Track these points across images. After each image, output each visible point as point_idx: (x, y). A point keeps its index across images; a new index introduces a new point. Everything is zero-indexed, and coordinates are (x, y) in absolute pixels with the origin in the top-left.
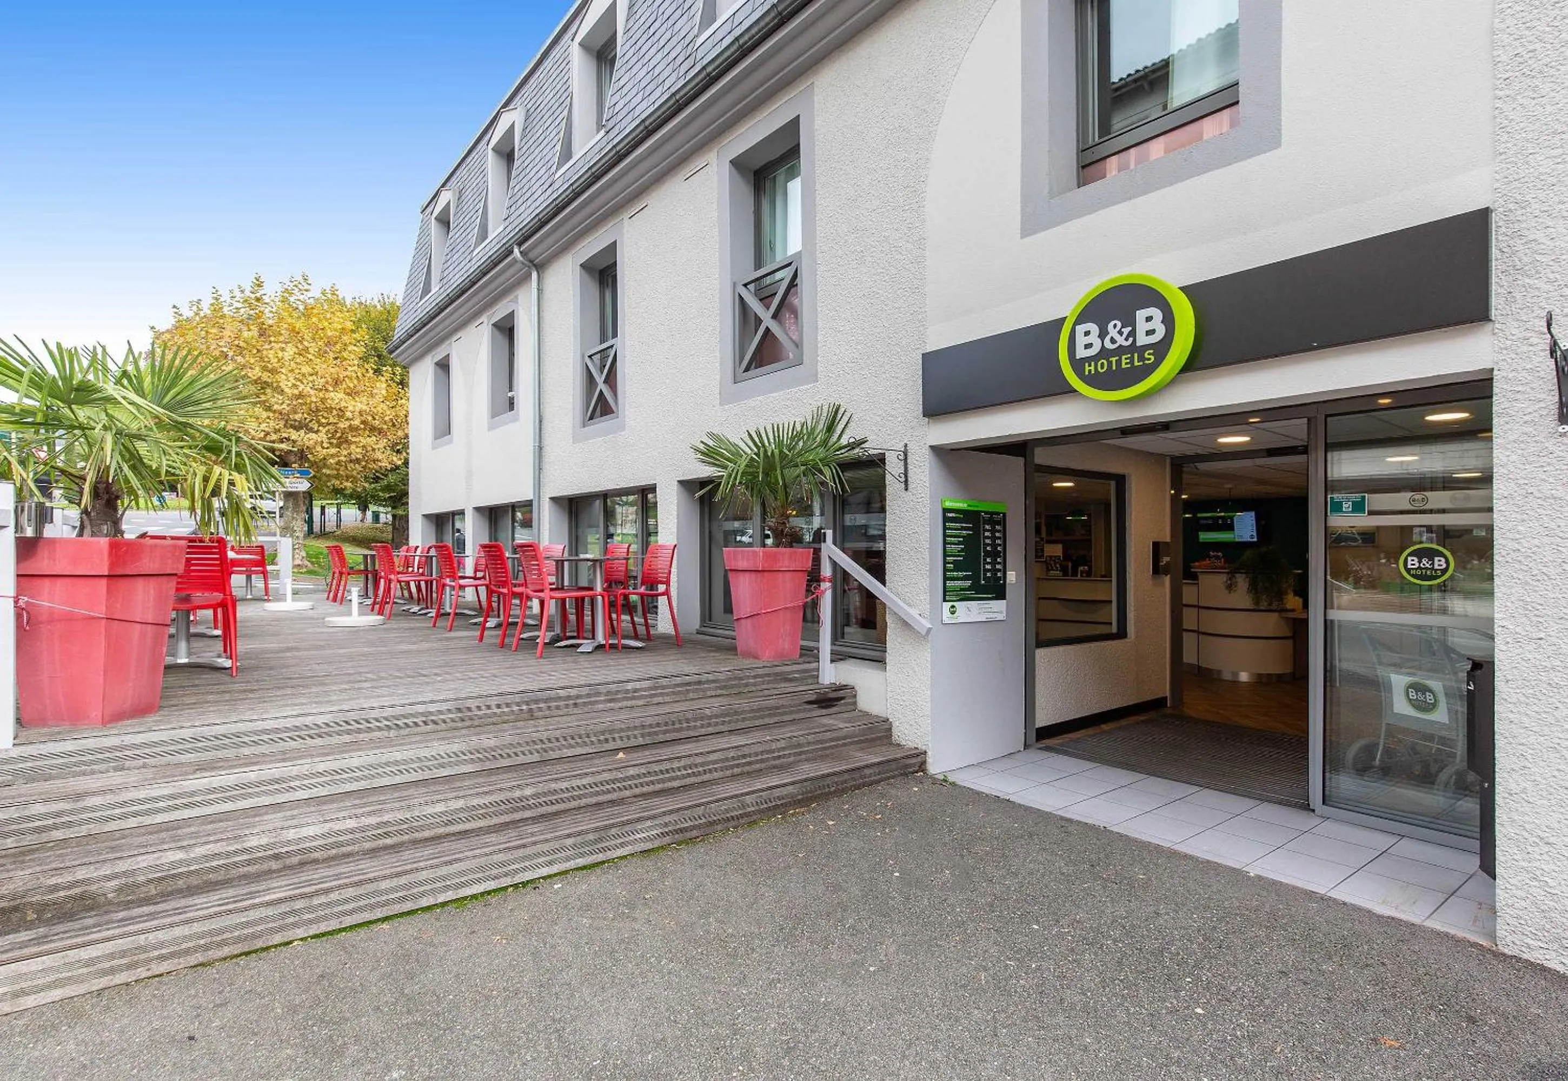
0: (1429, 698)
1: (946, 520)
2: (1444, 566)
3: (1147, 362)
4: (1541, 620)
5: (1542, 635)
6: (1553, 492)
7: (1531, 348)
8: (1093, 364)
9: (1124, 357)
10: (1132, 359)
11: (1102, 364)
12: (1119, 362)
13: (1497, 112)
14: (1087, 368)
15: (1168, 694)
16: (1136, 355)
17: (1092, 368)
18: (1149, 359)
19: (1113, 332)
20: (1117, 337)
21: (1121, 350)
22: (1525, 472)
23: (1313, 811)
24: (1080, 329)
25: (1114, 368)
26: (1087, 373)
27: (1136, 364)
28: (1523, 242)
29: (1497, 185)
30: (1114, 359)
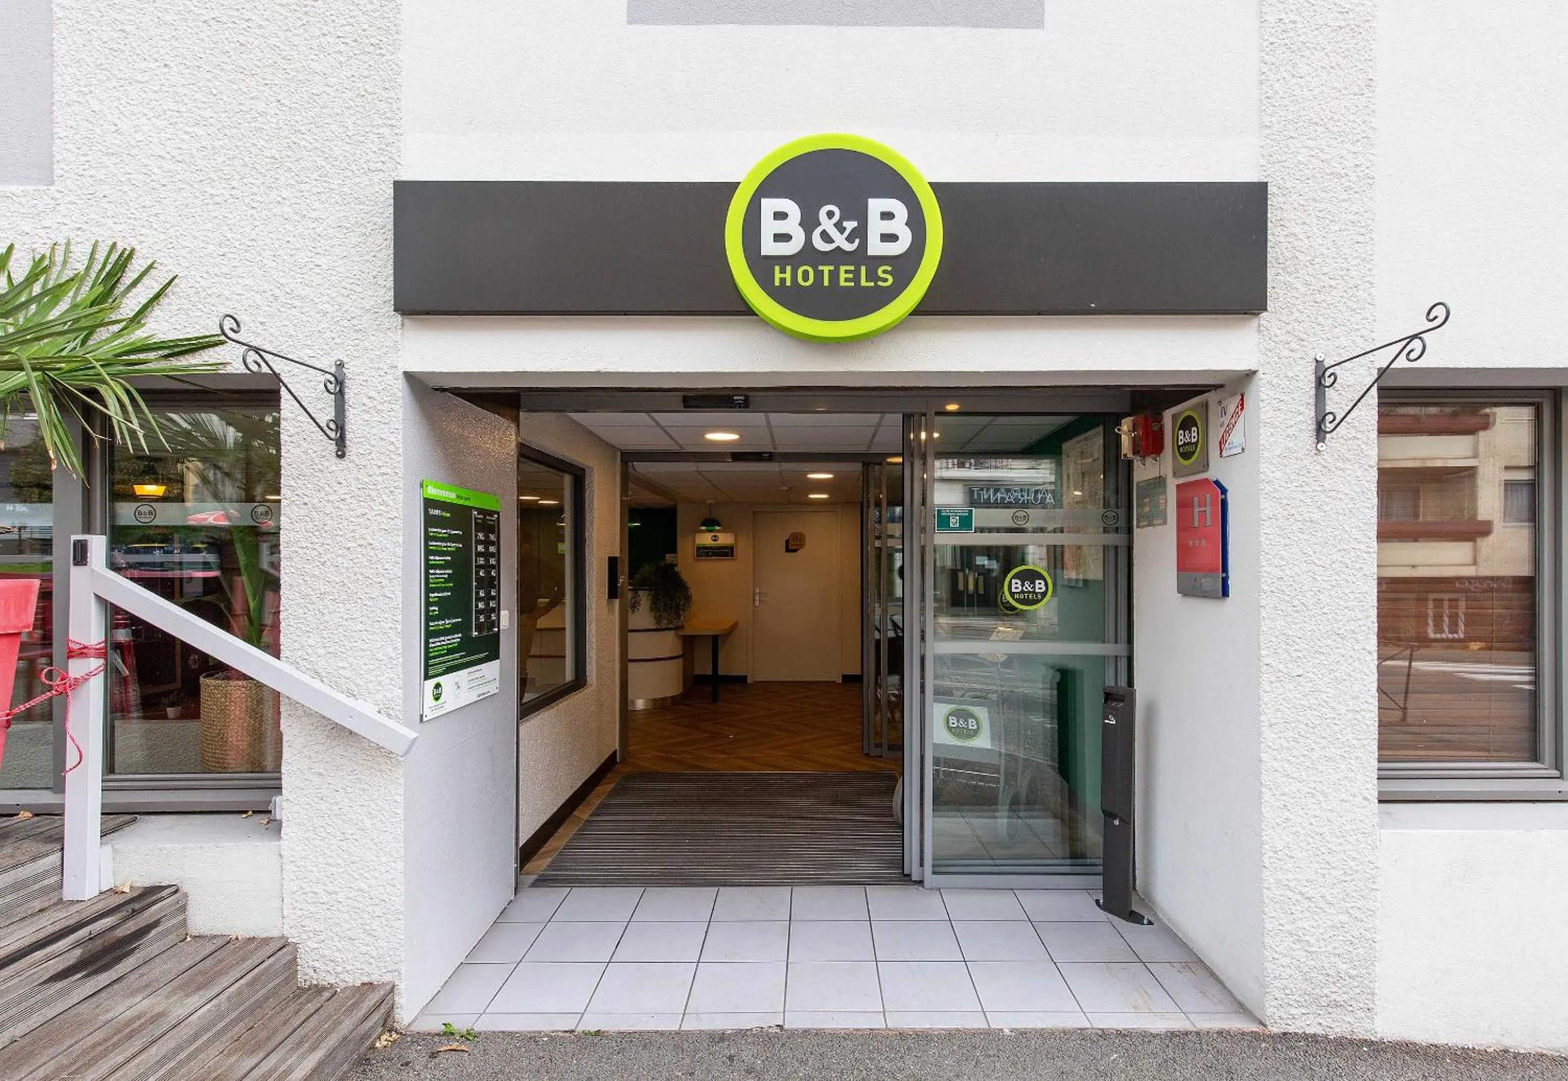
0: (972, 724)
1: (429, 521)
2: (1044, 589)
3: (880, 283)
4: (1300, 655)
5: (1301, 672)
6: (1311, 515)
7: (1292, 354)
8: (789, 269)
9: (843, 269)
10: (857, 273)
11: (806, 273)
12: (834, 275)
13: (1263, 77)
14: (778, 276)
15: (617, 748)
16: (863, 269)
17: (788, 276)
18: (885, 280)
19: (827, 224)
20: (834, 232)
21: (838, 256)
22: (1287, 491)
23: (920, 883)
24: (769, 206)
25: (826, 283)
26: (777, 283)
27: (863, 283)
28: (1285, 233)
29: (1262, 162)
30: (826, 269)
